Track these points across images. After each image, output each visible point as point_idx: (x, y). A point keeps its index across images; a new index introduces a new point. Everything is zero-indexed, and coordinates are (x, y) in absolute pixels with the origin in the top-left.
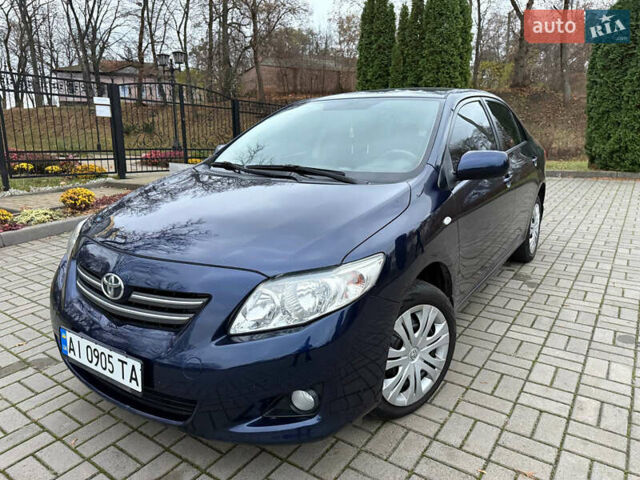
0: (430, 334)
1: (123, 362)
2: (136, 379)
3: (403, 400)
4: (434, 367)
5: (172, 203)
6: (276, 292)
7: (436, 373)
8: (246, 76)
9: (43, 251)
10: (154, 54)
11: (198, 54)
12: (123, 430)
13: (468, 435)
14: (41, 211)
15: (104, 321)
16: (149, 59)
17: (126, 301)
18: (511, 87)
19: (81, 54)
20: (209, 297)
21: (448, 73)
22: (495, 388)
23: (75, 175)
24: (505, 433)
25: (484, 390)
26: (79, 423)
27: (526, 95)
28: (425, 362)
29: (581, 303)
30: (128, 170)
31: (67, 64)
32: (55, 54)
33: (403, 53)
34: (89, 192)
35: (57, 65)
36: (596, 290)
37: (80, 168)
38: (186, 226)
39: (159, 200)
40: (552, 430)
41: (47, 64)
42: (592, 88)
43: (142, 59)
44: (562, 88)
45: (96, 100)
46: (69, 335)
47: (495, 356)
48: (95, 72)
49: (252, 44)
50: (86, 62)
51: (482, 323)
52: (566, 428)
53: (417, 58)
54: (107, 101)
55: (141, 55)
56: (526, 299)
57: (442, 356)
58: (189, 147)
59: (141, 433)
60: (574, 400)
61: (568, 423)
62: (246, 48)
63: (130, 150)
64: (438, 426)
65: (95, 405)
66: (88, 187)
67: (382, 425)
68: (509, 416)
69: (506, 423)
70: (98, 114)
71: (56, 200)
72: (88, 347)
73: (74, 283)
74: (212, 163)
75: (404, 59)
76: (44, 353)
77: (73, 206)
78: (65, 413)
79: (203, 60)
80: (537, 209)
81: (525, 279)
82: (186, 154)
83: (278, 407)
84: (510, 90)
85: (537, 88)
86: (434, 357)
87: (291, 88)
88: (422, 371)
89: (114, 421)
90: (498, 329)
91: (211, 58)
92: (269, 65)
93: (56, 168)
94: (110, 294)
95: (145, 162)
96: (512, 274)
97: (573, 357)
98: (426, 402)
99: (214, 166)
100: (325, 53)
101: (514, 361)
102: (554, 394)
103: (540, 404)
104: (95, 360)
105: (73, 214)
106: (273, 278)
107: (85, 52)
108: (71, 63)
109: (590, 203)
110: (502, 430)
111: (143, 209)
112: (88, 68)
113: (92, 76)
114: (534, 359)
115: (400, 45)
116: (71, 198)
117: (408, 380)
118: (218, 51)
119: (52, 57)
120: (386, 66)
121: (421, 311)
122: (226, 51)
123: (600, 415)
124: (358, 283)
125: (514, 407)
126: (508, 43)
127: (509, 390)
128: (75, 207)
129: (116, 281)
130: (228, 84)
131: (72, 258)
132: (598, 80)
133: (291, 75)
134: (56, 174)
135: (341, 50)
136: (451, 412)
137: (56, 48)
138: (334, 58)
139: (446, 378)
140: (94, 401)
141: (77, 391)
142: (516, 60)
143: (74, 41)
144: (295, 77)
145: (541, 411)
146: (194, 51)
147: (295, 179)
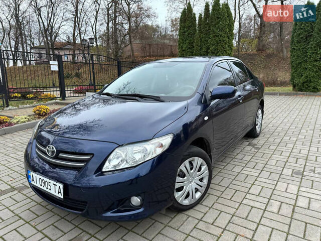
0: (199, 171)
1: (55, 185)
2: (61, 193)
3: (186, 202)
4: (202, 187)
5: (87, 111)
6: (123, 152)
7: (203, 189)
8: (126, 48)
9: (24, 136)
10: (81, 38)
11: (102, 38)
12: (56, 218)
13: (217, 218)
14: (23, 117)
15: (47, 167)
16: (78, 41)
17: (57, 157)
18: (257, 51)
19: (45, 39)
20: (93, 155)
21: (222, 46)
22: (232, 197)
23: (41, 99)
24: (234, 217)
25: (227, 198)
26: (37, 215)
27: (264, 54)
28: (197, 184)
29: (279, 156)
30: (67, 96)
31: (38, 45)
32: (32, 40)
33: (200, 37)
34: (47, 107)
35: (33, 45)
36: (287, 150)
37: (43, 95)
38: (93, 122)
39: (81, 109)
40: (256, 216)
41: (29, 44)
42: (293, 51)
43: (74, 41)
44: (282, 51)
45: (51, 62)
46: (32, 173)
47: (234, 182)
48: (52, 48)
49: (129, 33)
50: (48, 43)
51: (230, 167)
52: (263, 214)
53: (207, 39)
54: (56, 63)
55: (74, 39)
56: (253, 155)
57: (205, 181)
58: (96, 84)
59: (65, 219)
60: (268, 202)
61: (264, 212)
62: (126, 35)
63: (67, 86)
64: (203, 215)
65: (45, 207)
66: (47, 105)
67: (177, 214)
68: (237, 209)
69: (235, 212)
70: (52, 69)
71: (31, 111)
72: (40, 178)
73: (35, 150)
74: (101, 93)
75: (201, 40)
76: (22, 184)
77: (39, 114)
78: (31, 211)
79: (105, 41)
80: (260, 112)
81: (254, 145)
82: (95, 88)
83: (125, 205)
84: (256, 53)
85: (270, 51)
86: (202, 181)
87: (148, 54)
88: (196, 188)
89: (53, 214)
90: (237, 169)
91: (108, 40)
92: (137, 43)
93: (31, 96)
94: (50, 154)
95: (75, 92)
96: (248, 143)
97: (271, 182)
98: (198, 203)
99: (102, 94)
100: (165, 37)
101: (243, 184)
102: (260, 199)
103: (252, 204)
104: (43, 184)
105: (39, 118)
106: (122, 146)
107: (47, 38)
108: (40, 44)
109: (291, 108)
110: (233, 216)
111: (72, 114)
112: (49, 46)
113: (50, 50)
114: (252, 183)
115: (199, 33)
116: (38, 110)
117: (188, 193)
118: (111, 37)
119: (31, 41)
120: (192, 43)
121: (194, 160)
122: (116, 36)
123: (280, 208)
124: (160, 147)
125: (240, 205)
126: (255, 30)
127: (238, 197)
128: (40, 115)
129: (53, 148)
130: (117, 53)
131: (34, 139)
132: (295, 48)
133: (148, 48)
134: (32, 99)
135: (172, 35)
136: (210, 208)
137: (33, 37)
138: (169, 39)
139: (208, 192)
140: (44, 205)
141: (37, 201)
142: (259, 38)
143: (42, 33)
144: (150, 49)
145: (252, 207)
146: (100, 37)
147: (137, 100)
